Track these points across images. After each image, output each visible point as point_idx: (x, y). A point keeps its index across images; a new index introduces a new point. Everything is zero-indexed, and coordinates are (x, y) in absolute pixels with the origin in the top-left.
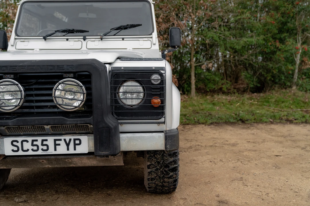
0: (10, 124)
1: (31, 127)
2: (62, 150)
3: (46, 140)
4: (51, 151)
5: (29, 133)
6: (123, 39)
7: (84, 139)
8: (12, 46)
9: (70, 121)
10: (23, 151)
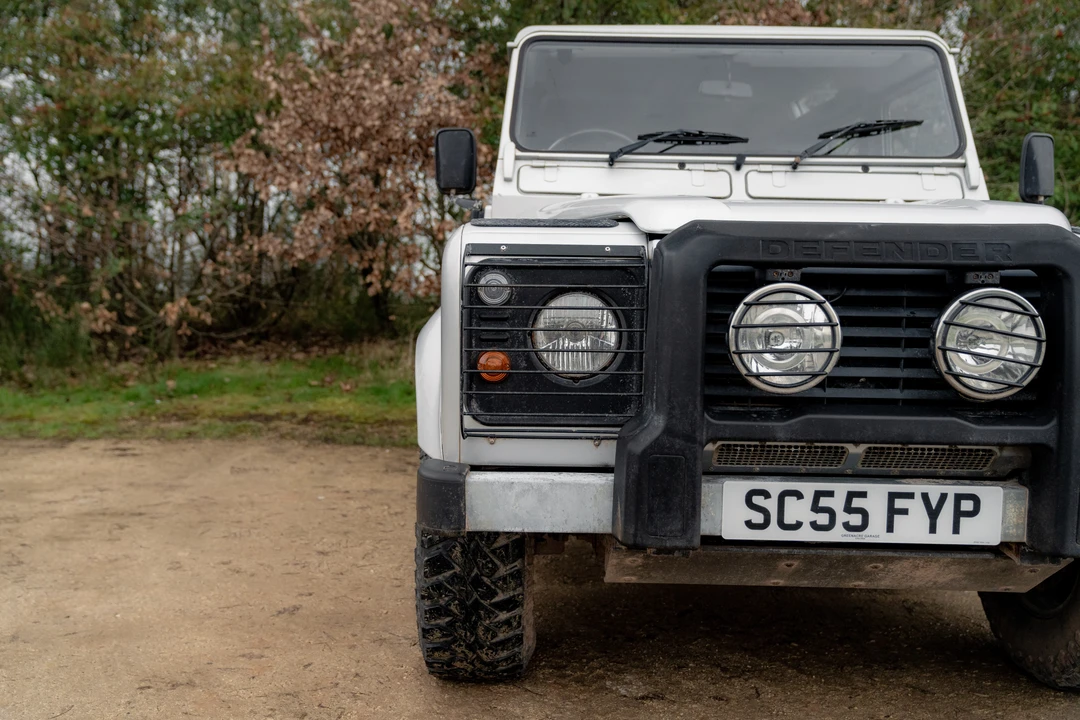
0: (780, 435)
1: (802, 447)
2: (912, 529)
3: (863, 495)
4: (876, 533)
5: (781, 467)
6: (865, 168)
7: (993, 497)
8: (508, 180)
9: (978, 433)
10: (782, 525)
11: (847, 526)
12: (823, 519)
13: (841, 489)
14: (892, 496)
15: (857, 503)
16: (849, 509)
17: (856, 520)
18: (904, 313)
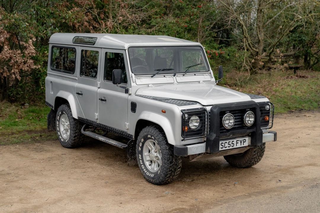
0: (228, 135)
2: (239, 145)
3: (234, 141)
6: (195, 75)
8: (134, 82)
10: (225, 148)
11: (232, 146)
12: (229, 146)
13: (231, 141)
14: (237, 141)
15: (233, 143)
16: (232, 144)
17: (233, 145)
18: (237, 115)
